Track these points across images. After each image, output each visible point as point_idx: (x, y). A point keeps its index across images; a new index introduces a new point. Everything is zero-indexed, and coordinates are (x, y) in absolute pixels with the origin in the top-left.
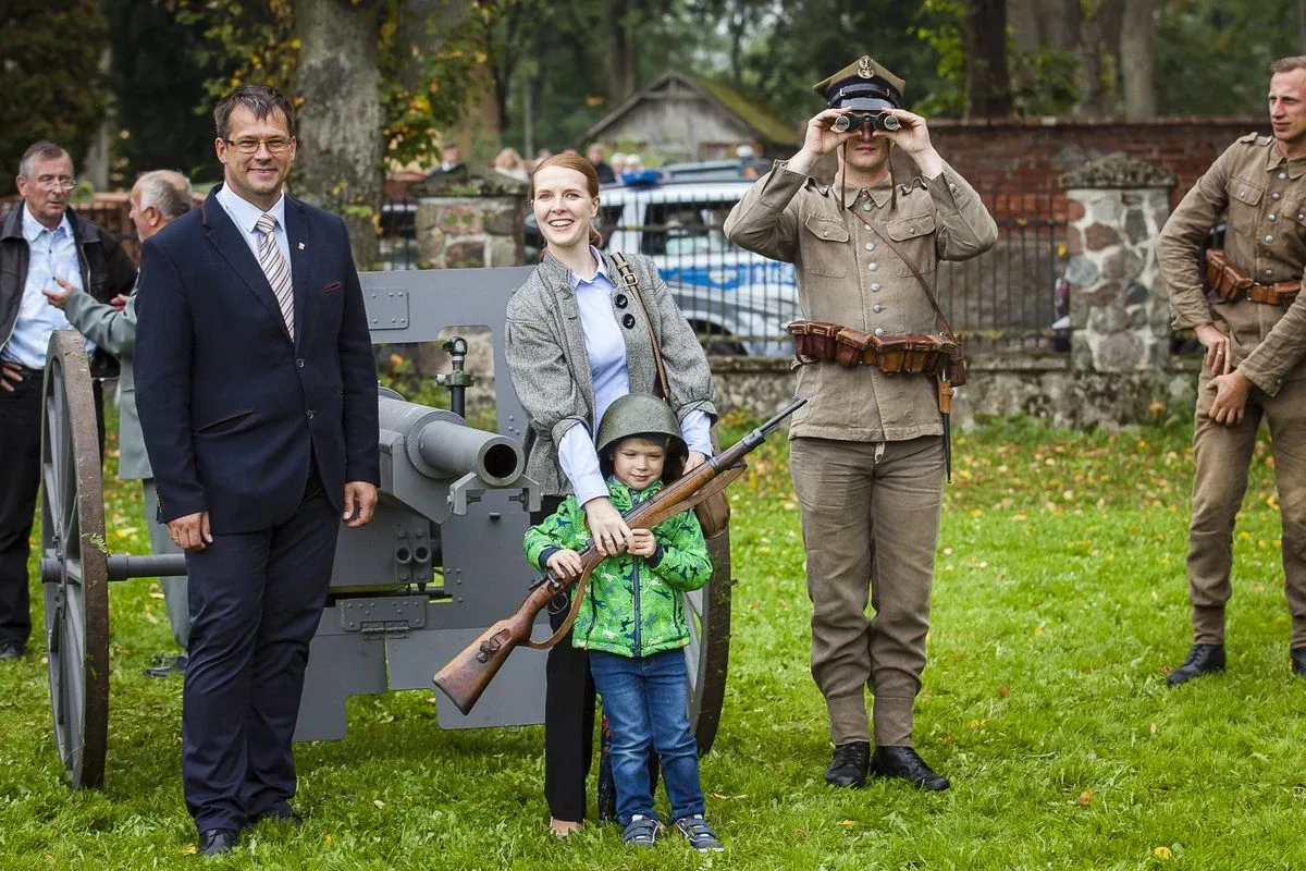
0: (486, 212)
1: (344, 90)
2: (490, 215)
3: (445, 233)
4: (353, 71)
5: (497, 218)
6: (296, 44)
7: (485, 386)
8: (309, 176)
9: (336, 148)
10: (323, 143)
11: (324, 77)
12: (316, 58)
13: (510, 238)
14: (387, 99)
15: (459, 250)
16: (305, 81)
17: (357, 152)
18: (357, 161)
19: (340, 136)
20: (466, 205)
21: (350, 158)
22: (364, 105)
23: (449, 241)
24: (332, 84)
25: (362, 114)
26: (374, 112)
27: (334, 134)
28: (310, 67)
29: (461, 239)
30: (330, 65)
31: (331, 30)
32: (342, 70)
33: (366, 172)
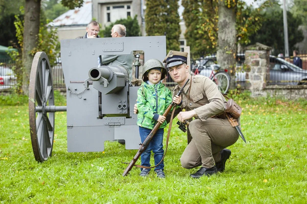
0: (260, 53)
1: (227, 27)
2: (261, 54)
3: (251, 58)
4: (230, 23)
6: (218, 17)
7: (259, 91)
8: (220, 45)
9: (226, 39)
11: (223, 24)
12: (221, 20)
13: (265, 59)
14: (237, 29)
15: (254, 62)
16: (219, 25)
17: (230, 40)
18: (230, 42)
19: (227, 36)
20: (255, 52)
21: (229, 42)
22: (232, 30)
23: (252, 60)
24: (225, 25)
25: (231, 32)
26: (234, 32)
27: (225, 36)
28: (220, 22)
29: (254, 59)
30: (225, 21)
31: (224, 14)
32: (227, 22)
33: (232, 45)
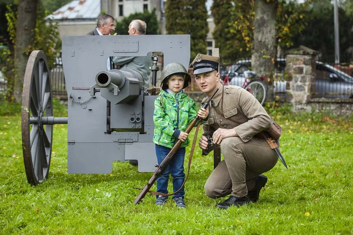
0: (304, 59)
1: (265, 25)
2: (305, 60)
3: (293, 64)
4: (268, 20)
5: (307, 60)
6: (254, 13)
7: (303, 105)
8: (256, 48)
9: (263, 41)
10: (259, 39)
11: (260, 22)
12: (258, 17)
13: (310, 66)
14: (277, 28)
15: (297, 69)
16: (255, 23)
17: (269, 41)
18: (268, 44)
19: (264, 37)
20: (299, 57)
21: (266, 43)
23: (294, 66)
24: (262, 23)
25: (270, 32)
26: (274, 32)
27: (262, 37)
28: (257, 19)
29: (297, 66)
30: (262, 18)
31: (262, 9)
32: (265, 20)
33: (271, 47)
